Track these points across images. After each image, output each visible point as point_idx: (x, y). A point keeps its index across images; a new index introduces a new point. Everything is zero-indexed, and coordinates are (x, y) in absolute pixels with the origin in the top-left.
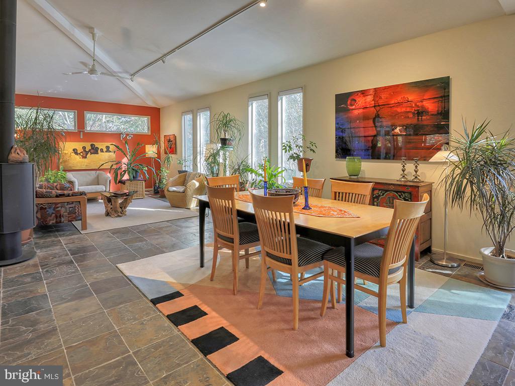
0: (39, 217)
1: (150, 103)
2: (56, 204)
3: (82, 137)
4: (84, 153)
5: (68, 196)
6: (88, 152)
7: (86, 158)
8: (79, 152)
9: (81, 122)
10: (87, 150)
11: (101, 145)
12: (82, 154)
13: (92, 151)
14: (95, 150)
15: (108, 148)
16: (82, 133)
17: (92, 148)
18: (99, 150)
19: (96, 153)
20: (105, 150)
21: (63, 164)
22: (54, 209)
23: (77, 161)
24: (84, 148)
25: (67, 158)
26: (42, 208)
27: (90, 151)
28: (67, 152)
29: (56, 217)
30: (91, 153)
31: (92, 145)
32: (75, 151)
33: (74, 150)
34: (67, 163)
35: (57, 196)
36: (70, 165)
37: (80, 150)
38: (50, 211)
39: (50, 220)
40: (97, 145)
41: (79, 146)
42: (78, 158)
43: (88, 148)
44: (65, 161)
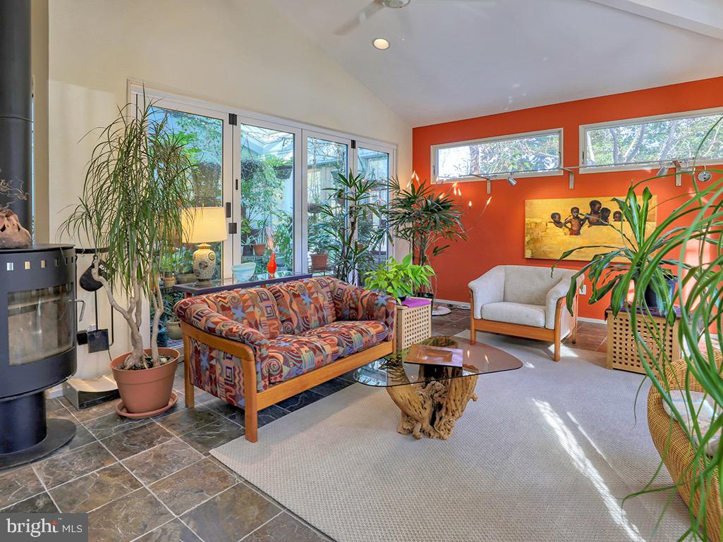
0: (194, 366)
2: (210, 349)
3: (571, 186)
4: (575, 222)
6: (584, 221)
7: (578, 233)
8: (563, 221)
9: (571, 151)
10: (582, 216)
12: (569, 225)
13: (593, 218)
14: (600, 215)
16: (572, 178)
17: (594, 212)
18: (611, 215)
19: (603, 222)
21: (532, 246)
22: (208, 360)
23: (559, 240)
24: (575, 210)
25: (538, 232)
26: (196, 350)
27: (588, 217)
28: (538, 221)
29: (211, 379)
30: (591, 224)
31: (593, 204)
32: (556, 219)
33: (553, 216)
34: (538, 245)
36: (545, 248)
37: (565, 215)
38: (205, 362)
39: (205, 382)
40: (608, 202)
41: (563, 206)
42: (560, 235)
43: (585, 209)
44: (535, 240)
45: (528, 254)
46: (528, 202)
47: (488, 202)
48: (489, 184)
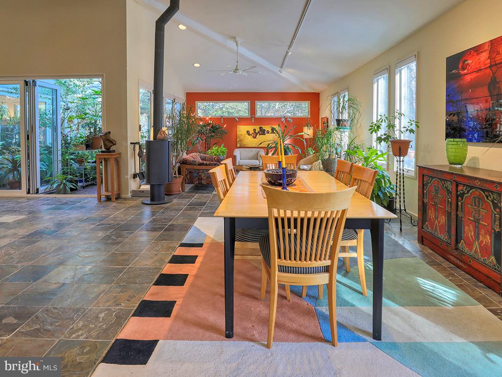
0: (189, 178)
1: (307, 90)
2: (199, 170)
3: (253, 122)
4: (255, 134)
5: (206, 165)
6: (257, 133)
7: (256, 138)
8: (250, 133)
9: (253, 110)
10: (257, 132)
11: (267, 128)
12: (253, 135)
13: (260, 132)
14: (262, 132)
15: (273, 129)
16: (253, 118)
17: (261, 130)
18: (266, 132)
19: (264, 134)
20: (270, 131)
22: (198, 174)
23: (249, 140)
24: (255, 130)
25: (242, 138)
26: (190, 172)
27: (259, 132)
28: (242, 133)
29: (199, 179)
30: (260, 134)
31: (260, 128)
32: (248, 132)
33: (247, 132)
34: (242, 142)
35: (199, 165)
36: (245, 143)
37: (251, 132)
38: (195, 175)
39: (195, 181)
40: (264, 127)
41: (251, 128)
42: (250, 138)
44: (241, 140)
45: (238, 146)
46: (238, 126)
47: (225, 126)
48: (222, 119)
